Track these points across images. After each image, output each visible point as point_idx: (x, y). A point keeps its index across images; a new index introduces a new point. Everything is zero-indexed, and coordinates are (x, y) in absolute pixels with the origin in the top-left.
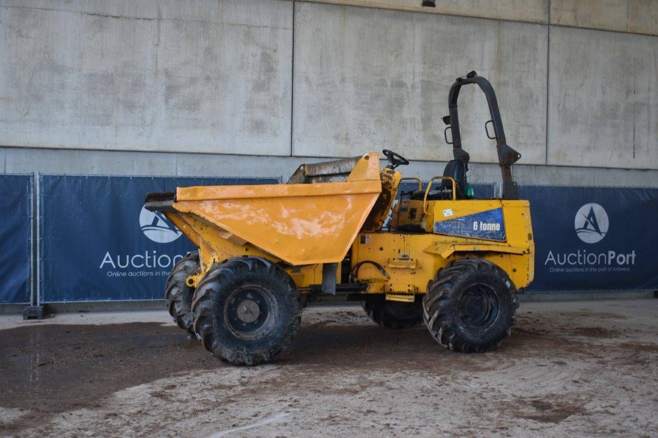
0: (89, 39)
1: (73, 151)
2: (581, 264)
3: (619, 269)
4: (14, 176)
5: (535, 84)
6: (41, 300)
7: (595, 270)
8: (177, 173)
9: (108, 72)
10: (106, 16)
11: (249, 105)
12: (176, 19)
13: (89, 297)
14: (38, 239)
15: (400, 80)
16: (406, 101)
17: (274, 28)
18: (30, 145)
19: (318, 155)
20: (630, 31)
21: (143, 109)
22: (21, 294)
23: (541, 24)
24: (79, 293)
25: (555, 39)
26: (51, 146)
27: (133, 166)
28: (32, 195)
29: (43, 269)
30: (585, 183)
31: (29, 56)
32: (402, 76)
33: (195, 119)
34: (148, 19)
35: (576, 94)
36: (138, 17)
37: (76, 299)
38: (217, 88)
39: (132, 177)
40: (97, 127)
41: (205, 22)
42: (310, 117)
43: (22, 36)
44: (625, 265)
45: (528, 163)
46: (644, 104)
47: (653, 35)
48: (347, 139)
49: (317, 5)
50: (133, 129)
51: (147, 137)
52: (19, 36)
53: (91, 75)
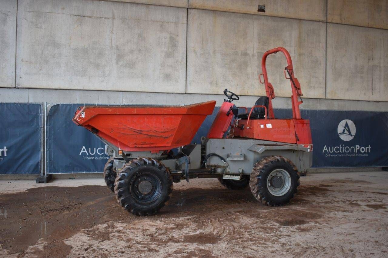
0: (75, 29)
1: (66, 91)
2: (342, 152)
3: (362, 155)
4: (33, 104)
5: (319, 54)
6: (47, 172)
7: (349, 155)
8: (123, 102)
9: (85, 47)
10: (84, 16)
11: (163, 65)
12: (123, 18)
13: (74, 171)
14: (46, 139)
15: (246, 52)
16: (249, 63)
17: (176, 23)
18: (42, 87)
19: (200, 93)
20: (370, 27)
21: (104, 67)
22: (36, 169)
23: (323, 22)
24: (68, 168)
25: (330, 30)
26: (54, 88)
27: (99, 98)
28: (42, 114)
29: (48, 155)
30: (346, 109)
31: (42, 38)
32: (247, 50)
33: (133, 73)
34: (107, 18)
35: (341, 60)
36: (102, 16)
37: (67, 171)
38: (145, 56)
39: (97, 105)
40: (78, 77)
41: (139, 20)
42: (196, 72)
43: (38, 28)
44: (365, 153)
45: (315, 97)
46: (377, 66)
47: (382, 29)
48: (216, 84)
49: (200, 11)
50: (99, 78)
51: (106, 83)
52: (36, 28)
53: (75, 49)
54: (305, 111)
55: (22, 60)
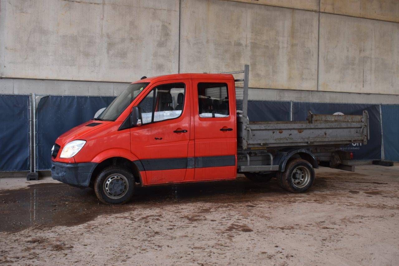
0: (63, 15)
1: (54, 81)
3: (353, 148)
4: (20, 95)
5: (312, 45)
6: (36, 169)
8: (113, 94)
9: (74, 34)
10: (73, 1)
11: (155, 55)
12: (113, 4)
14: (34, 133)
15: (239, 41)
16: (242, 54)
17: (169, 11)
18: (28, 77)
20: (362, 17)
21: (94, 56)
22: (25, 165)
23: (315, 11)
25: (322, 20)
26: (41, 78)
27: (88, 90)
28: (30, 107)
29: (37, 150)
30: (337, 101)
31: (28, 24)
32: (240, 40)
33: (124, 63)
34: (97, 4)
35: (333, 51)
36: (91, 2)
38: (136, 45)
39: (89, 97)
40: (67, 67)
41: (130, 6)
42: (189, 62)
43: (24, 13)
44: (356, 146)
45: (308, 89)
46: (369, 57)
47: (374, 19)
50: (89, 68)
51: (97, 73)
52: (21, 12)
53: (64, 36)
54: (298, 103)
55: (6, 48)
